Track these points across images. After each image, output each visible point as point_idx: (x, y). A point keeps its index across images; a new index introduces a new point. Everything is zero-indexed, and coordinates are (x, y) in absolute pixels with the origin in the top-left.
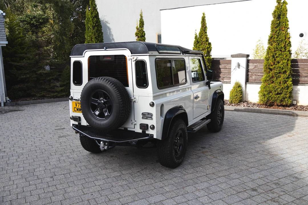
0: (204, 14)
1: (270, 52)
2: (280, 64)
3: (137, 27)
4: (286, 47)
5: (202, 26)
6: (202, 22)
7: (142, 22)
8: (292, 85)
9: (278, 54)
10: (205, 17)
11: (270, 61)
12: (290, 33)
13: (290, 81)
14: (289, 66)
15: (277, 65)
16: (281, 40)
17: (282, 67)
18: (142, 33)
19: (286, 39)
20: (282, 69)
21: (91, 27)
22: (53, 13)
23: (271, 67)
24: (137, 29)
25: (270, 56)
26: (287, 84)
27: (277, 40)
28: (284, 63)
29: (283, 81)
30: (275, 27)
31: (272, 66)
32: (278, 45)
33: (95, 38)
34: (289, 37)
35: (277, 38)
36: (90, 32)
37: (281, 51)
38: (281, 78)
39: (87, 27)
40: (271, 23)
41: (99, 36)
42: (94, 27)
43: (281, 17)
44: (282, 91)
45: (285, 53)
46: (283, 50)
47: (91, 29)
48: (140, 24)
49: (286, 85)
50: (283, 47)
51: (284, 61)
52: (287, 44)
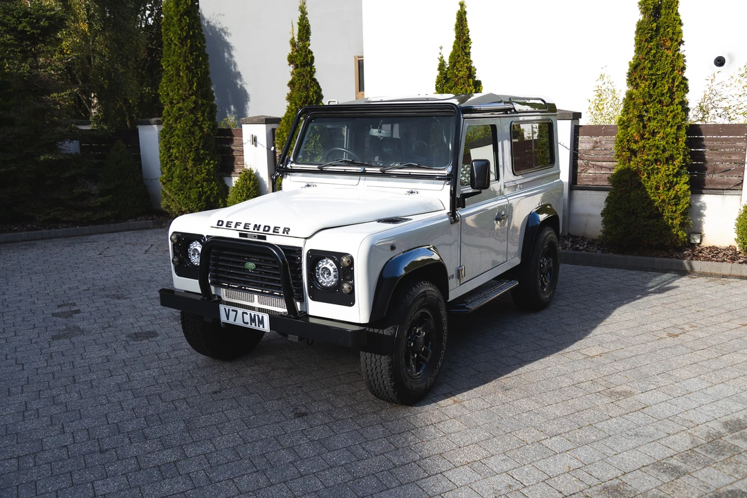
0: (462, 5)
1: (631, 107)
2: (657, 138)
3: (293, 39)
4: (673, 93)
5: (456, 37)
6: (457, 27)
7: (304, 27)
8: (690, 192)
9: (652, 110)
10: (465, 13)
11: (632, 131)
12: (684, 56)
13: (684, 183)
14: (680, 144)
15: (649, 139)
16: (660, 73)
17: (664, 146)
18: (306, 56)
19: (673, 70)
20: (664, 151)
21: (177, 40)
22: (89, 5)
23: (634, 147)
24: (293, 44)
25: (631, 115)
26: (674, 192)
27: (652, 75)
28: (667, 135)
29: (665, 183)
30: (646, 39)
31: (636, 142)
32: (654, 87)
33: (188, 68)
34: (682, 65)
35: (650, 69)
36: (174, 52)
37: (660, 102)
38: (660, 175)
39: (167, 40)
40: (635, 29)
41: (197, 64)
42: (182, 41)
43: (663, 11)
44: (663, 210)
45: (671, 108)
46: (666, 99)
47: (176, 45)
48: (300, 30)
49: (672, 193)
50: (665, 91)
51: (668, 130)
52: (677, 84)
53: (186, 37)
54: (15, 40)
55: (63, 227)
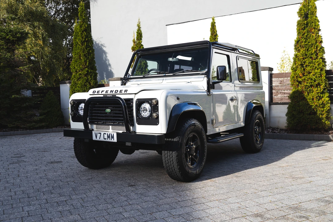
0: (213, 19)
1: (297, 60)
2: (311, 75)
3: (134, 39)
4: (317, 54)
5: (211, 34)
6: (211, 29)
7: (139, 34)
8: (330, 102)
9: (307, 61)
10: (215, 23)
11: (299, 72)
12: (321, 36)
13: (326, 97)
14: (322, 77)
15: (307, 76)
16: (310, 44)
17: (315, 79)
18: (140, 47)
19: (316, 43)
20: (315, 81)
21: (80, 42)
23: (300, 80)
24: (134, 42)
25: (297, 64)
26: (322, 101)
27: (306, 45)
28: (316, 73)
29: (317, 97)
30: (302, 29)
31: (300, 77)
32: (307, 51)
33: (85, 55)
34: (320, 40)
35: (305, 42)
36: (78, 48)
37: (311, 58)
38: (314, 93)
39: (75, 43)
40: (296, 24)
41: (89, 53)
42: (82, 43)
43: (309, 16)
44: (317, 110)
45: (317, 60)
46: (314, 56)
47: (79, 45)
48: (137, 35)
49: (321, 102)
50: (313, 52)
51: (316, 71)
52: (318, 49)
53: (84, 41)
54: (5, 43)
55: (21, 130)
